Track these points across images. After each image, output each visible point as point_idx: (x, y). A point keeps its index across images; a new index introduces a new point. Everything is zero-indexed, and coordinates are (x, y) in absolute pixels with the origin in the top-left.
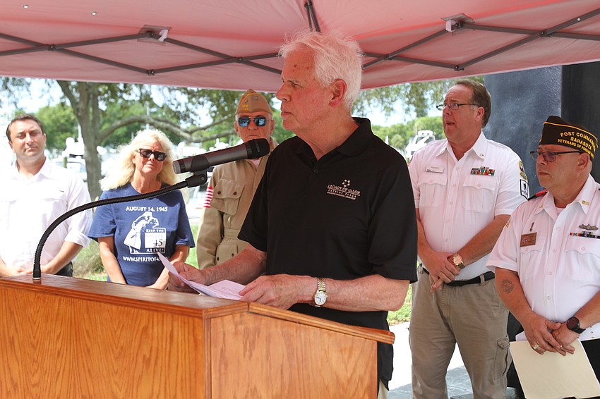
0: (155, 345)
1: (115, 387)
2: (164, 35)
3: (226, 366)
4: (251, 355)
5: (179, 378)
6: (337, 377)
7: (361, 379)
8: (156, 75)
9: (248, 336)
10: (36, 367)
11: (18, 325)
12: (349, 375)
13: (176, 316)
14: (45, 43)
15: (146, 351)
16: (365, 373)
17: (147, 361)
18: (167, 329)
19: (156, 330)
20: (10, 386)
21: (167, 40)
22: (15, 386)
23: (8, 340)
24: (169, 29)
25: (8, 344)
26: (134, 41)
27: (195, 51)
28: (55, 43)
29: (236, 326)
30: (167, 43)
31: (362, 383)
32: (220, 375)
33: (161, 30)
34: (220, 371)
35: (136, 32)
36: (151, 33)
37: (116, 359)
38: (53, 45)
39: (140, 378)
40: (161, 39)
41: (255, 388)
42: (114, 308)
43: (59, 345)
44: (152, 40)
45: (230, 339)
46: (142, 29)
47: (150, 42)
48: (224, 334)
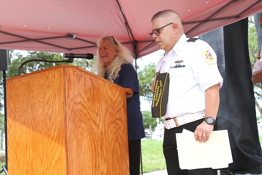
0: (50, 81)
1: (40, 99)
2: (75, 36)
3: (70, 83)
4: (79, 82)
5: (57, 87)
6: (111, 98)
7: (120, 102)
8: (72, 50)
9: (78, 76)
10: (18, 102)
11: (13, 91)
12: (115, 99)
13: (55, 69)
14: (32, 38)
15: (48, 84)
16: (122, 100)
17: (48, 86)
18: (53, 74)
19: (50, 76)
20: (10, 112)
21: (76, 38)
22: (12, 111)
23: (10, 97)
24: (77, 34)
25: (10, 98)
26: (64, 39)
27: (87, 42)
28: (36, 38)
29: (74, 72)
30: (76, 40)
31: (120, 104)
32: (68, 85)
33: (73, 35)
34: (68, 84)
35: (65, 35)
36: (70, 36)
37: (40, 89)
38: (35, 39)
39: (46, 92)
40: (74, 38)
41: (81, 93)
42: (39, 74)
43: (24, 93)
44: (70, 38)
45: (72, 76)
46: (67, 34)
47: (70, 39)
48: (69, 73)
